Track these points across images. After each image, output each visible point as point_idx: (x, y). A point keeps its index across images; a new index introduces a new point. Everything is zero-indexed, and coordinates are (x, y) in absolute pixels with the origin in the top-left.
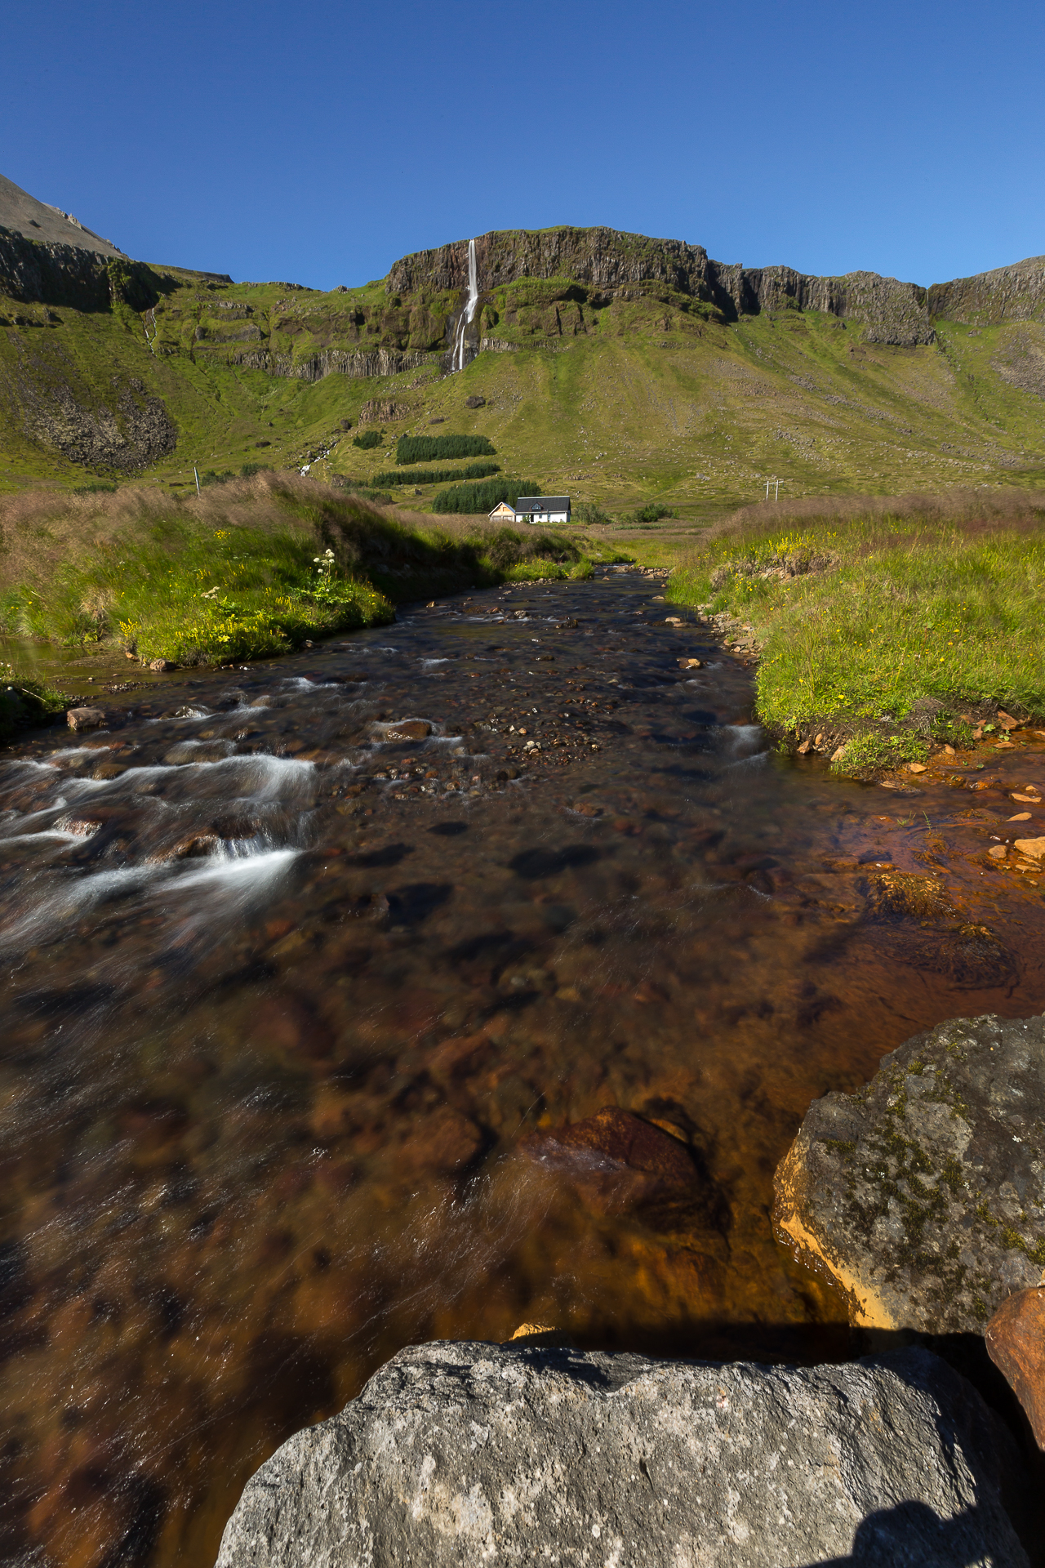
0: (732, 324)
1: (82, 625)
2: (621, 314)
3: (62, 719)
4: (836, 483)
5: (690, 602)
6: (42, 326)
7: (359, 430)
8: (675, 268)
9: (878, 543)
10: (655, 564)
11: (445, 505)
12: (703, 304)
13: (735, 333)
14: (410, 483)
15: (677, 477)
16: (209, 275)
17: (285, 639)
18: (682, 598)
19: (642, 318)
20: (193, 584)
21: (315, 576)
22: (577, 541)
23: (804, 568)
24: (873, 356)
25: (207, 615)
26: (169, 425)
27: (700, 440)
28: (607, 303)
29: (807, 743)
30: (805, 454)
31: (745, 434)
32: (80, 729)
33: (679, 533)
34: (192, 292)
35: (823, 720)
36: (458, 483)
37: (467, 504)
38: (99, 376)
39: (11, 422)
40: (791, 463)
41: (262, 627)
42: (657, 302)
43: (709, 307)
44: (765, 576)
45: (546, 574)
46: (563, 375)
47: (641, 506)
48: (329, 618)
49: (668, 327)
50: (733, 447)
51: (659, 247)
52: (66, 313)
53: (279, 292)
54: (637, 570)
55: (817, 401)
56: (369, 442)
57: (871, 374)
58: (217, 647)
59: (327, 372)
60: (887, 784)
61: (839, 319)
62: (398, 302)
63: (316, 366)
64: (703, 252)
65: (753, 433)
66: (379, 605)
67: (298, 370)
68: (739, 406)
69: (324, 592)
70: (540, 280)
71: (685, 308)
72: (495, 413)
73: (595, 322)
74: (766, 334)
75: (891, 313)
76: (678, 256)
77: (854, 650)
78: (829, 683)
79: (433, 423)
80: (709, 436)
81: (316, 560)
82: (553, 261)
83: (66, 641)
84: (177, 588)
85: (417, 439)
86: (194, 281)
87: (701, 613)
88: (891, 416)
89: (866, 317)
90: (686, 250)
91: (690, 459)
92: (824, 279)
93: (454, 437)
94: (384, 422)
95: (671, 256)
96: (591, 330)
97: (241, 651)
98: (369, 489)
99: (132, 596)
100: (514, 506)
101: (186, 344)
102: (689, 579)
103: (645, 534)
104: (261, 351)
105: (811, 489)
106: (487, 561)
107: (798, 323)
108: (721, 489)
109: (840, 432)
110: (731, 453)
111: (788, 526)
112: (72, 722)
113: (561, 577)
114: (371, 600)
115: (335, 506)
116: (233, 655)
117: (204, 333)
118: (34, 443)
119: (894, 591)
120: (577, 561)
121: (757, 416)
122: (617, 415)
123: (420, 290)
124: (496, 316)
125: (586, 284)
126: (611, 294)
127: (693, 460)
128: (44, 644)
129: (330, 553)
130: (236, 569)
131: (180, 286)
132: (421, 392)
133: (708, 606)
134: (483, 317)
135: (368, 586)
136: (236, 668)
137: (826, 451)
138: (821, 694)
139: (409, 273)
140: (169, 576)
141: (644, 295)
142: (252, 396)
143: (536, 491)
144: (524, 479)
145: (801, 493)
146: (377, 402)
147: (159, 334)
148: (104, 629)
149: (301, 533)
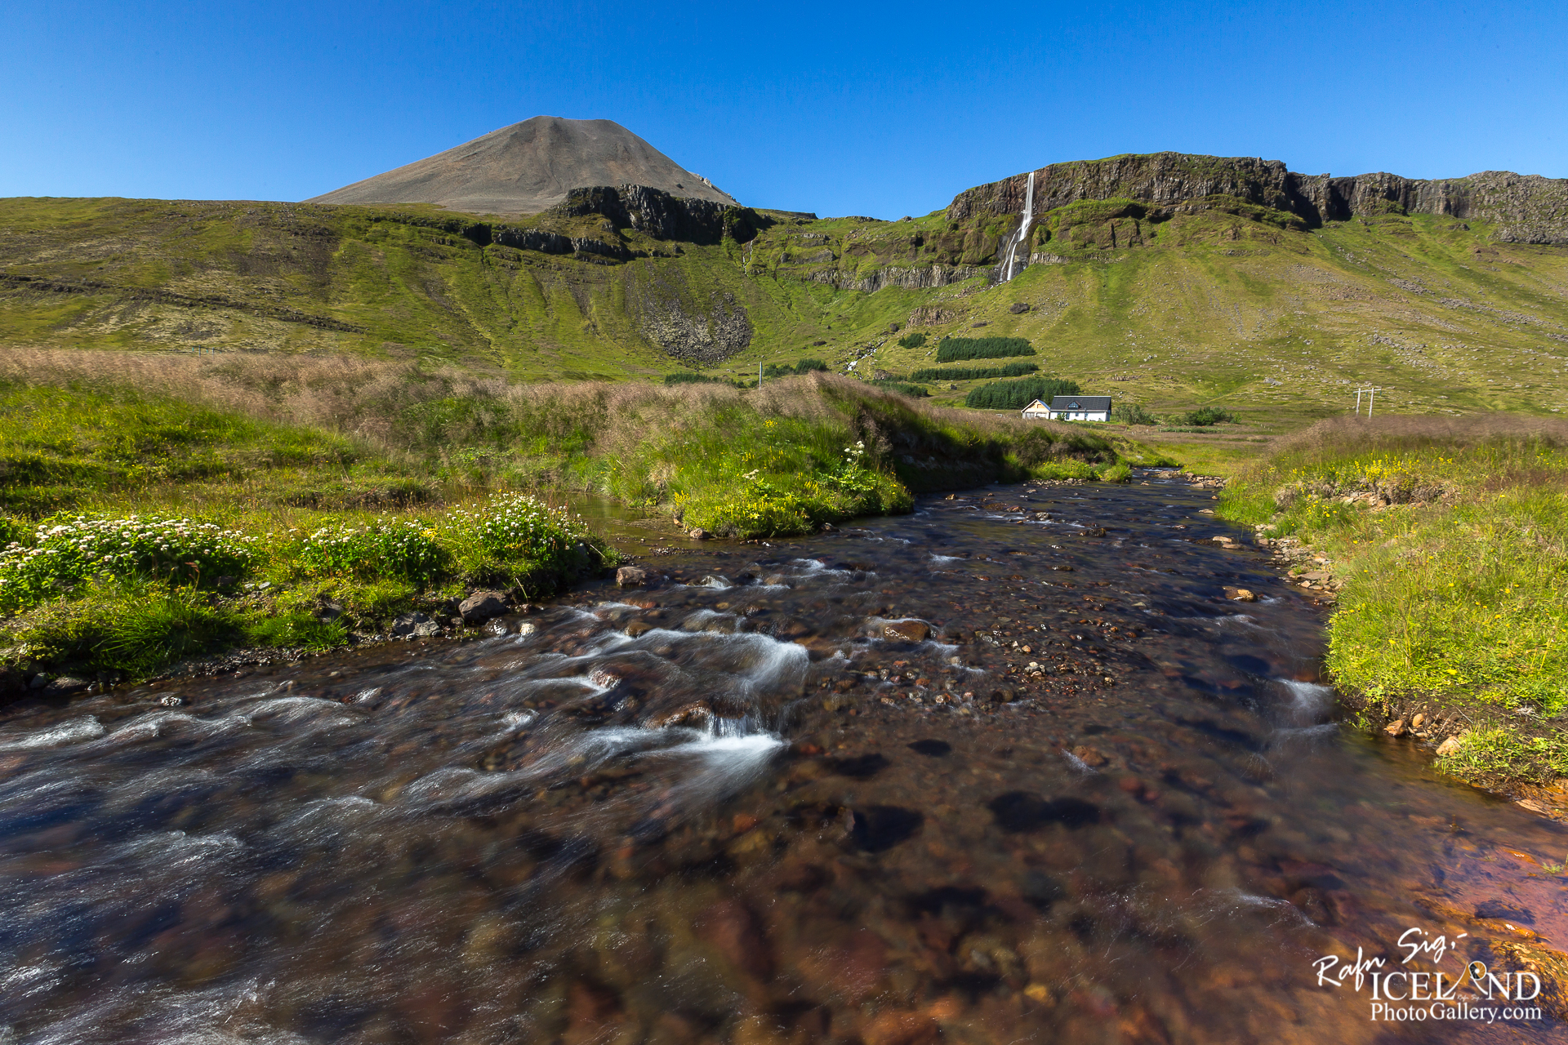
0: (1315, 230)
1: (647, 492)
2: (1183, 227)
3: (612, 574)
4: (1457, 393)
5: (1247, 520)
6: (668, 256)
7: (906, 333)
8: (1247, 182)
9: (1513, 477)
10: (1206, 471)
11: (978, 401)
12: (1280, 213)
13: (1319, 239)
14: (947, 379)
15: (1240, 380)
16: (800, 214)
17: (807, 520)
18: (1237, 515)
19: (1206, 229)
20: (739, 465)
21: (844, 464)
22: (1115, 442)
23: (1404, 496)
24: (1506, 256)
25: (743, 492)
26: (747, 329)
27: (1271, 344)
28: (1167, 217)
29: (1399, 723)
30: (1410, 359)
31: (1330, 340)
32: (624, 585)
33: (1239, 440)
34: (783, 227)
35: (1424, 697)
36: (993, 380)
37: (1000, 399)
38: (702, 292)
39: (634, 326)
40: (1392, 370)
41: (790, 508)
42: (1225, 214)
43: (1288, 215)
44: (1349, 500)
45: (1076, 474)
46: (1113, 283)
47: (1193, 409)
48: (850, 503)
49: (1237, 236)
50: (1313, 351)
51: (1229, 165)
52: (689, 247)
53: (853, 224)
54: (1184, 477)
55: (1430, 305)
56: (914, 342)
57: (1507, 276)
58: (747, 523)
59: (884, 284)
60: (1527, 804)
61: (1459, 220)
62: (956, 227)
63: (875, 280)
64: (1282, 167)
65: (1340, 337)
66: (899, 494)
67: (858, 283)
68: (1322, 310)
69: (849, 479)
70: (1097, 201)
71: (1258, 218)
72: (1038, 317)
73: (1153, 235)
74: (1358, 239)
75: (1533, 211)
76: (1252, 171)
77: (1474, 612)
78: (1435, 651)
79: (976, 326)
80: (1282, 340)
81: (847, 450)
82: (1112, 184)
83: (633, 503)
84: (726, 466)
85: (958, 341)
86: (787, 219)
87: (1260, 535)
88: (1538, 320)
89: (1498, 217)
90: (1261, 165)
91: (1257, 363)
92: (1437, 182)
93: (994, 339)
94: (929, 326)
95: (1244, 172)
96: (1148, 242)
97: (767, 528)
98: (907, 383)
99: (689, 472)
100: (1049, 403)
101: (772, 266)
102: (1246, 493)
103: (1196, 438)
104: (831, 269)
105: (1420, 398)
106: (1013, 458)
107: (1402, 226)
108: (1296, 395)
109: (1462, 337)
110: (1311, 358)
111: (1382, 446)
112: (620, 579)
113: (1093, 478)
114: (891, 489)
115: (871, 402)
116: (759, 531)
117: (788, 258)
118: (646, 341)
119: (1541, 540)
120: (1114, 463)
121: (1345, 320)
122: (1171, 320)
123: (977, 216)
124: (1049, 234)
125: (1146, 202)
126: (1172, 210)
127: (1261, 364)
128: (616, 504)
129: (860, 444)
130: (776, 454)
131: (775, 223)
132: (968, 300)
133: (1270, 527)
134: (1036, 235)
135: (892, 476)
136: (760, 543)
137: (1442, 358)
138: (1422, 663)
139: (968, 203)
140: (720, 457)
141: (1210, 208)
142: (817, 305)
143: (1074, 390)
144: (1063, 378)
145: (1406, 403)
146: (925, 309)
147: (753, 259)
148: (663, 496)
149: (838, 426)
